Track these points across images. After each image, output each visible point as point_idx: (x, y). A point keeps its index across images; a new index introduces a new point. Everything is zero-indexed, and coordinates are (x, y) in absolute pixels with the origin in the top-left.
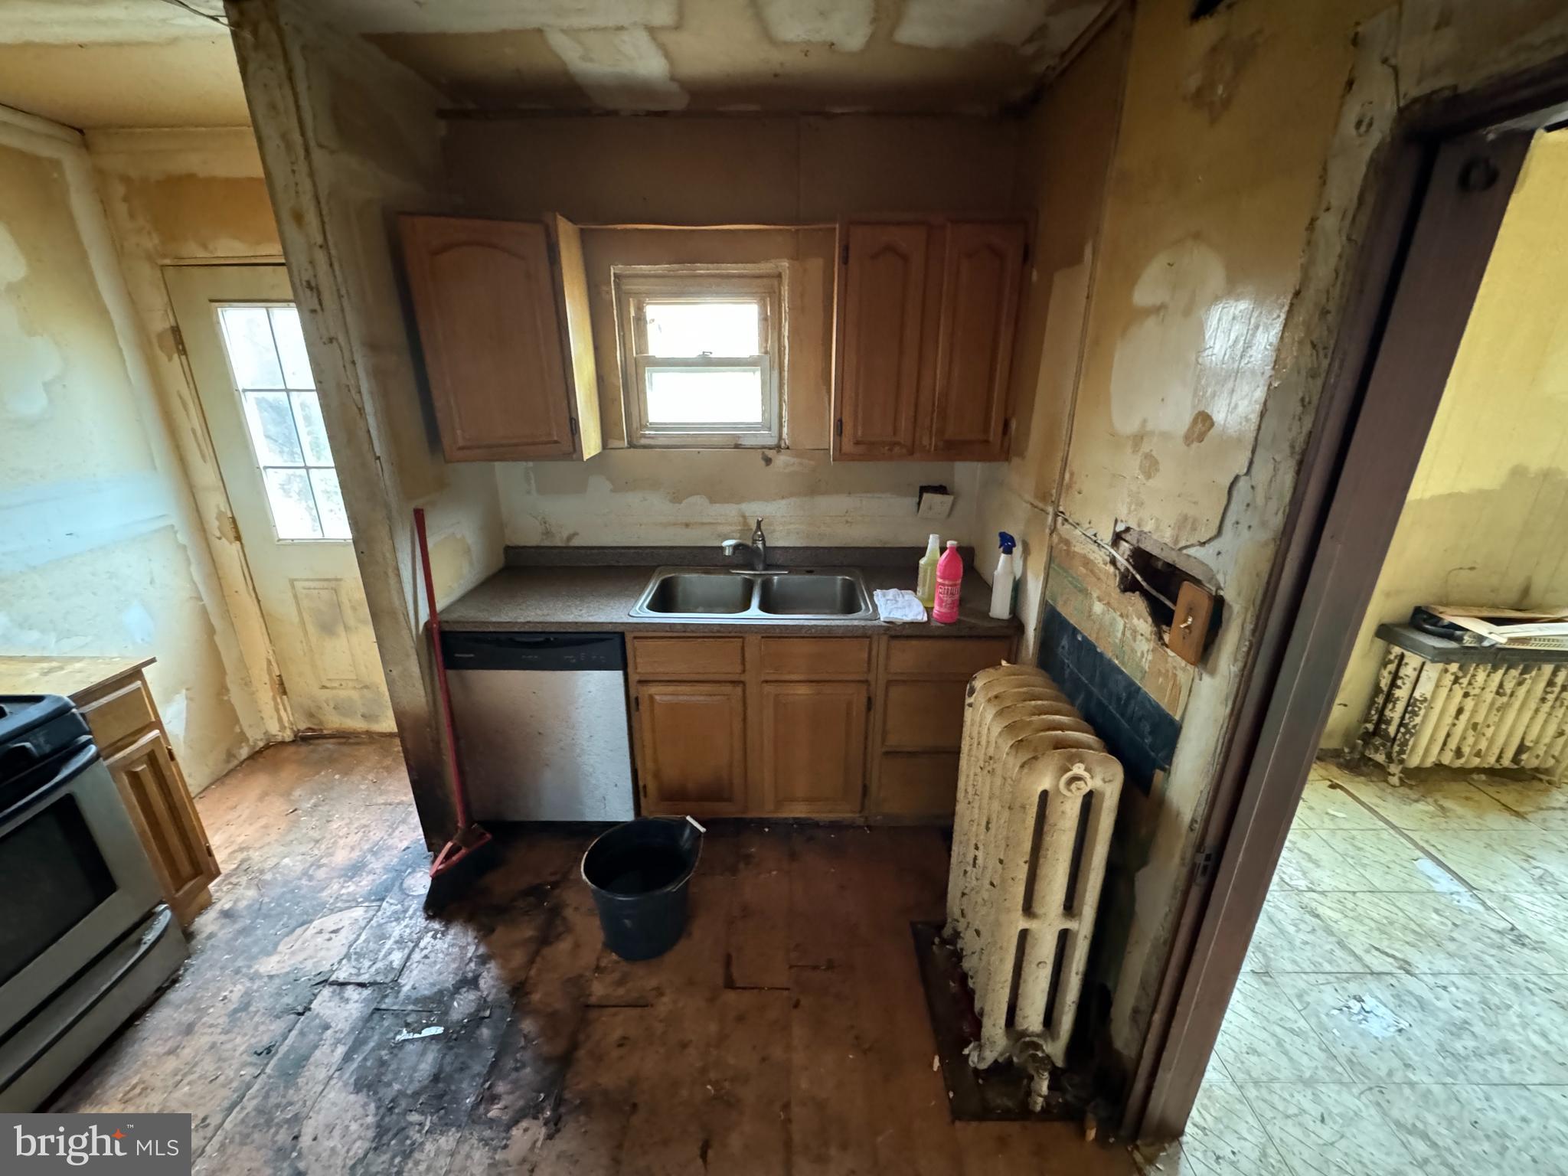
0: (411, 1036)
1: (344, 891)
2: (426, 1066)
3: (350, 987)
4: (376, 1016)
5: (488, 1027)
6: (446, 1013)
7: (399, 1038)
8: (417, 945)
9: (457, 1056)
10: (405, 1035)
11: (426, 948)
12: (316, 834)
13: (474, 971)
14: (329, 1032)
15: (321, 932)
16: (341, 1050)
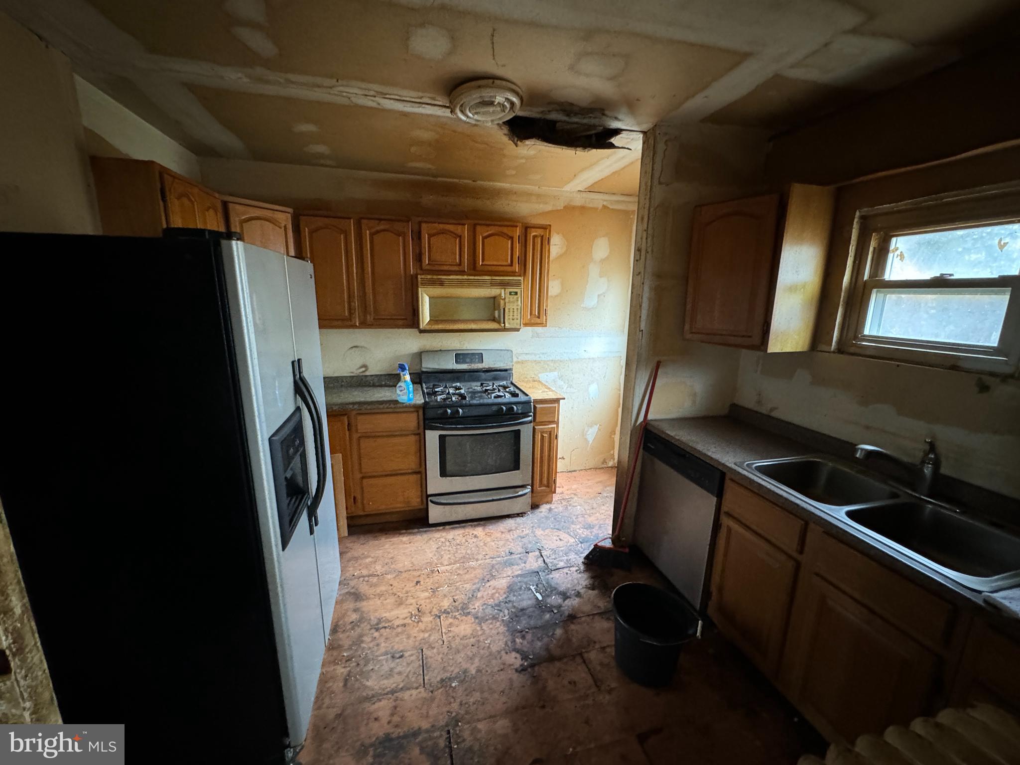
0: (533, 590)
1: (578, 530)
2: (525, 604)
3: (542, 559)
4: (535, 574)
5: (551, 615)
6: (548, 596)
7: (531, 587)
8: (570, 567)
9: (534, 611)
10: (532, 588)
11: (570, 571)
12: (595, 506)
13: (570, 594)
14: (524, 565)
15: (558, 536)
16: (520, 572)
